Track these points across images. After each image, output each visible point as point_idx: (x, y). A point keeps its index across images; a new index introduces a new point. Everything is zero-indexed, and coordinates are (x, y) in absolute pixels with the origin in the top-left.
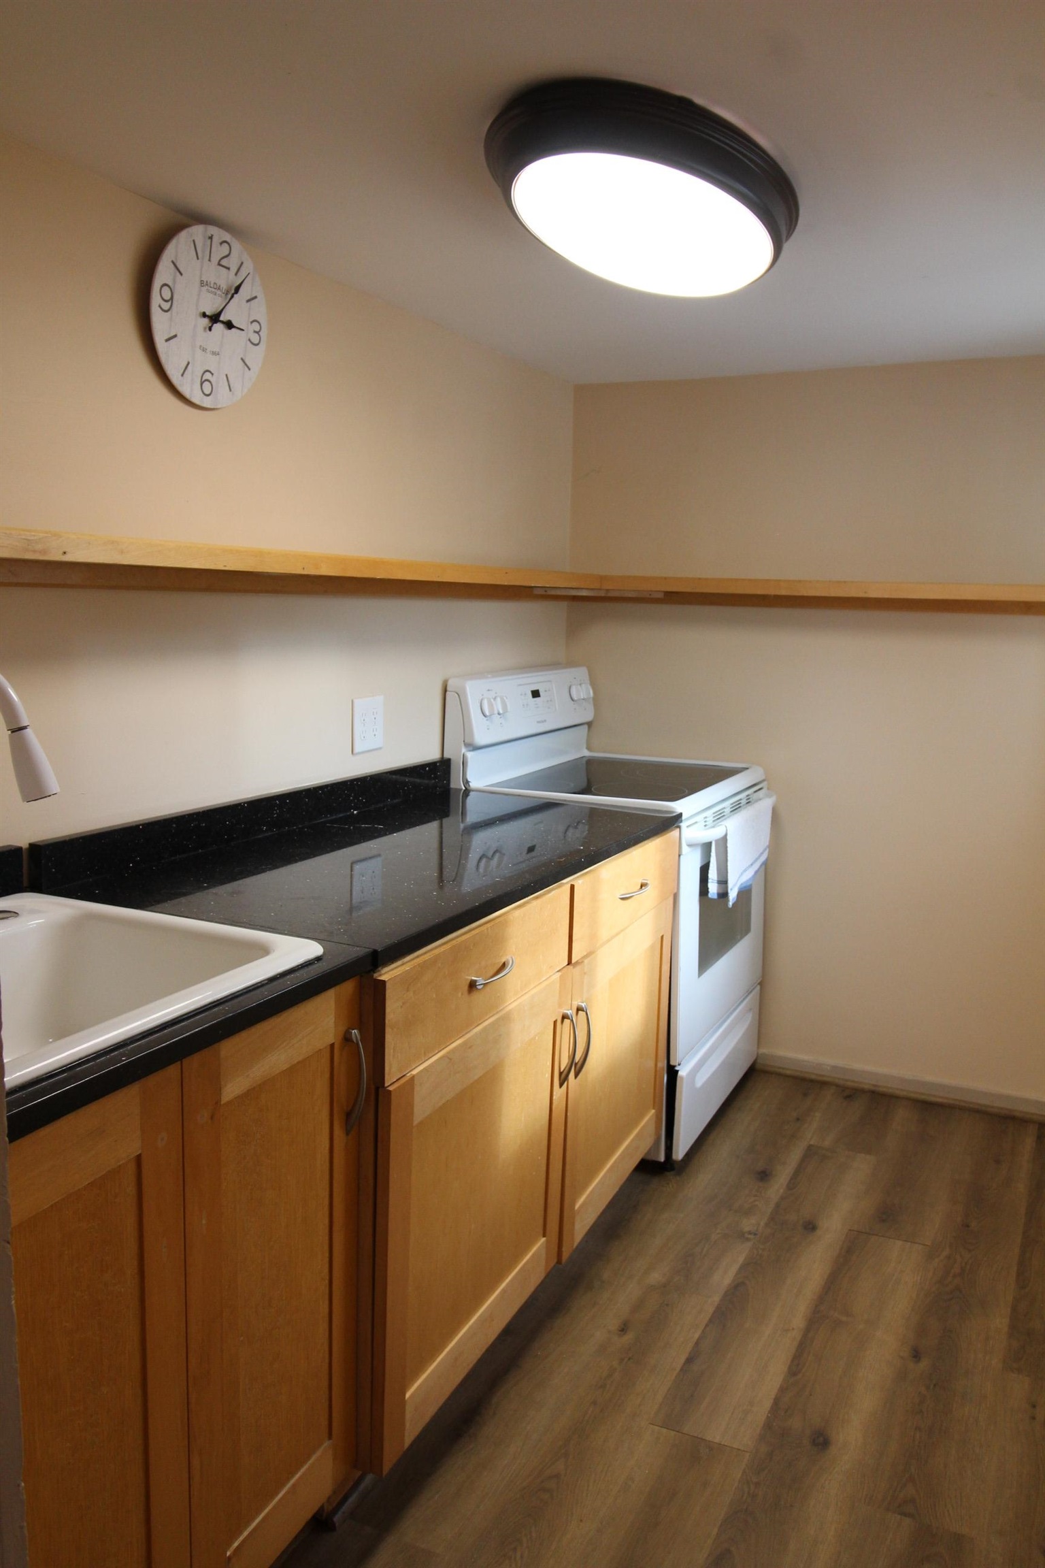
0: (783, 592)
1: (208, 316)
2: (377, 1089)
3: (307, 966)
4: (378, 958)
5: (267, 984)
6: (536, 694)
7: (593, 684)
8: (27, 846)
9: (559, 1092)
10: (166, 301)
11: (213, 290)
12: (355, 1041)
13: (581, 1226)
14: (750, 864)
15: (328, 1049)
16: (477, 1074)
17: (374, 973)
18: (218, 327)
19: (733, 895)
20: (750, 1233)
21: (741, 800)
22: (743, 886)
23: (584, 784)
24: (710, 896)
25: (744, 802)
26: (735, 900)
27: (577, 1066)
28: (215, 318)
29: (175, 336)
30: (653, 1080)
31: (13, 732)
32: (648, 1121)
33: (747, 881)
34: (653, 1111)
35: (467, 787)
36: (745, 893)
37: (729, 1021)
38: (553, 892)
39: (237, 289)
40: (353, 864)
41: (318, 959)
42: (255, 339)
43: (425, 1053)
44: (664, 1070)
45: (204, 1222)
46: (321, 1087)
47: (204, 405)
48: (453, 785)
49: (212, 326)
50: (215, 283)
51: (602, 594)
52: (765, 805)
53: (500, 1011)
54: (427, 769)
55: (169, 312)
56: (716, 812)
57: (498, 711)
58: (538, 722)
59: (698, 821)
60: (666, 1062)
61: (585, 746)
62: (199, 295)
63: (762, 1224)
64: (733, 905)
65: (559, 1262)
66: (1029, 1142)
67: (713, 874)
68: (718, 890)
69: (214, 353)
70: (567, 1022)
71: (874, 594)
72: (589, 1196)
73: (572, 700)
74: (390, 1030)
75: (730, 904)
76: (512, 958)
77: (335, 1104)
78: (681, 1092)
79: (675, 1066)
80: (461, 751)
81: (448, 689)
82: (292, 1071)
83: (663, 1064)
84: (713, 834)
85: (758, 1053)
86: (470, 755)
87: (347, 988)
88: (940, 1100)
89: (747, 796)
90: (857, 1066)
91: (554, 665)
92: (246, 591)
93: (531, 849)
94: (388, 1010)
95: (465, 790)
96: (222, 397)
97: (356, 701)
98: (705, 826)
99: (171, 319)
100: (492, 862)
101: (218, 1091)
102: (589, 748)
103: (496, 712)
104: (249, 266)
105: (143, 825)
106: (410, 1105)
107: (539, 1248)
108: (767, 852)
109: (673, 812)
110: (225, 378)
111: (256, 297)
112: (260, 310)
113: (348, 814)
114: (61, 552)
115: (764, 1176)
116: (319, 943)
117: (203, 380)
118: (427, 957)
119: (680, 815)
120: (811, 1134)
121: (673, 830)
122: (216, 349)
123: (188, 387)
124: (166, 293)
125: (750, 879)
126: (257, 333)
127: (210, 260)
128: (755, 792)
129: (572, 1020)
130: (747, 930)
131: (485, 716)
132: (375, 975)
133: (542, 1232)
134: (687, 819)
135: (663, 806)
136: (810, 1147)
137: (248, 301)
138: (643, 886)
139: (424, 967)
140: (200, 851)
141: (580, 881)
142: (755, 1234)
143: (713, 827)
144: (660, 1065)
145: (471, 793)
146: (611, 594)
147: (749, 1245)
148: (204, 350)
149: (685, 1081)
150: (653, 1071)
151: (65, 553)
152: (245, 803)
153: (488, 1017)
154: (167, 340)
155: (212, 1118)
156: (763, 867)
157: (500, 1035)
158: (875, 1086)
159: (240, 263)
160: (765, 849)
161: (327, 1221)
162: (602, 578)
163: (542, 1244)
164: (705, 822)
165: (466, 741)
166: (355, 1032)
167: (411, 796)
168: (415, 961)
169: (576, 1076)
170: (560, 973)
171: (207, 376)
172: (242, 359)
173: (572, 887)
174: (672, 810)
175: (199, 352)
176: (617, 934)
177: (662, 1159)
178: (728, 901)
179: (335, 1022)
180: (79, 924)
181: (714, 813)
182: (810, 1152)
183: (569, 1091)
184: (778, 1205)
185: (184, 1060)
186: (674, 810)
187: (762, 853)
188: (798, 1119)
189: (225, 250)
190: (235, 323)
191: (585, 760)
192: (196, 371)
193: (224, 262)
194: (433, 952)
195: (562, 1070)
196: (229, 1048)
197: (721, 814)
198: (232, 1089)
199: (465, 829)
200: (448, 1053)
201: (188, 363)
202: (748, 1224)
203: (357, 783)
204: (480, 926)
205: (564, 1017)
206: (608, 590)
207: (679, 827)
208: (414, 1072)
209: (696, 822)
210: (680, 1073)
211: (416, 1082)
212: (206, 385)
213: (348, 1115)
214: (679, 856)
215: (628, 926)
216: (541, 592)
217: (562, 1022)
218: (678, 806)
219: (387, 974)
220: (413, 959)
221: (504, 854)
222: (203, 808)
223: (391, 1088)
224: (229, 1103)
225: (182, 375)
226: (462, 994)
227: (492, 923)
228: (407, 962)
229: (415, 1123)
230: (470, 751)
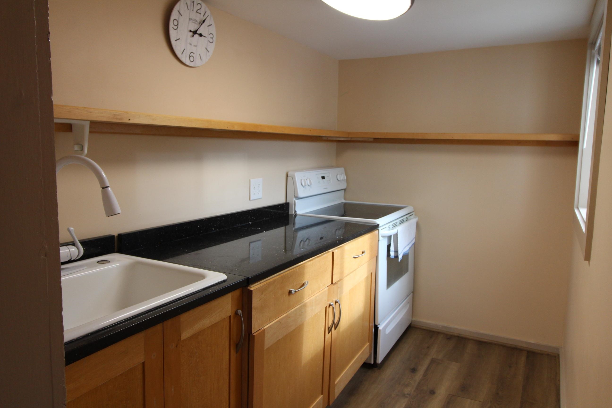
0: (420, 138)
1: (192, 32)
2: (249, 335)
3: (219, 284)
4: (249, 281)
5: (202, 291)
6: (323, 178)
7: (346, 174)
8: (117, 235)
9: (328, 336)
10: (176, 26)
11: (194, 22)
12: (240, 315)
13: (338, 391)
14: (407, 244)
15: (229, 318)
16: (293, 328)
17: (248, 287)
18: (196, 36)
19: (400, 257)
20: (407, 394)
21: (404, 219)
22: (404, 253)
23: (343, 213)
24: (391, 257)
25: (405, 220)
26: (401, 259)
27: (336, 325)
28: (195, 32)
29: (179, 39)
30: (368, 331)
31: (103, 189)
32: (366, 347)
33: (406, 251)
34: (368, 343)
35: (295, 213)
36: (406, 256)
37: (400, 307)
38: (325, 255)
39: (204, 21)
40: (250, 243)
41: (225, 281)
42: (211, 41)
43: (270, 320)
44: (373, 327)
45: (173, 390)
46: (226, 333)
47: (191, 65)
48: (290, 213)
49: (194, 35)
50: (195, 19)
51: (349, 139)
52: (413, 221)
53: (302, 303)
54: (280, 206)
55: (177, 30)
56: (394, 224)
57: (308, 183)
58: (324, 189)
59: (386, 227)
60: (374, 323)
61: (343, 198)
62: (189, 23)
63: (413, 390)
64: (401, 261)
65: (328, 405)
66: (523, 359)
67: (392, 248)
68: (394, 254)
69: (194, 46)
70: (331, 307)
71: (456, 138)
72: (341, 378)
73: (338, 180)
74: (254, 310)
75: (399, 260)
76: (307, 281)
77: (231, 340)
78: (380, 336)
79: (377, 325)
80: (293, 199)
81: (288, 175)
82: (212, 327)
83: (372, 324)
84: (392, 232)
85: (412, 320)
86: (297, 201)
87: (237, 293)
88: (485, 340)
89: (407, 217)
90: (452, 326)
91: (331, 167)
92: (208, 137)
93: (321, 238)
94: (253, 302)
95: (295, 215)
96: (198, 62)
97: (251, 180)
98: (389, 229)
99: (177, 32)
100: (305, 243)
101: (180, 335)
102: (345, 199)
103: (307, 184)
104: (208, 13)
105: (164, 227)
106: (263, 341)
107: (320, 399)
108: (415, 239)
109: (376, 224)
110: (199, 56)
111: (211, 25)
112: (213, 29)
113: (248, 223)
114: (128, 119)
115: (414, 370)
116: (226, 275)
117: (190, 56)
118: (270, 280)
119: (379, 225)
120: (434, 353)
121: (375, 231)
122: (196, 44)
123: (184, 58)
124: (176, 23)
125: (407, 251)
126: (212, 38)
127: (193, 10)
128: (410, 216)
129: (333, 307)
130: (407, 271)
131: (302, 186)
132: (248, 288)
133: (321, 393)
134: (382, 226)
135: (372, 221)
136: (433, 359)
137: (208, 26)
138: (363, 253)
139: (269, 285)
140: (187, 237)
141: (336, 251)
142: (410, 395)
143: (392, 229)
144: (371, 324)
145: (297, 216)
146: (353, 139)
147: (407, 400)
148: (191, 44)
149: (381, 331)
150: (368, 327)
151: (129, 120)
152: (206, 219)
153: (297, 305)
154: (176, 40)
155: (177, 346)
156: (413, 246)
157: (302, 313)
158: (459, 334)
159: (205, 12)
160: (414, 239)
161: (228, 389)
162: (349, 133)
163: (321, 398)
164: (389, 227)
165: (295, 196)
166: (240, 311)
167: (273, 217)
168: (265, 282)
169: (335, 329)
170: (328, 288)
171: (192, 54)
172: (206, 48)
173: (333, 253)
174: (375, 223)
175: (188, 45)
176: (352, 272)
177: (372, 362)
178: (398, 259)
179: (231, 307)
180: (133, 266)
181: (393, 224)
182: (433, 361)
183: (332, 336)
184: (419, 383)
185: (164, 322)
186: (376, 223)
187: (413, 240)
188: (428, 347)
189: (199, 6)
190: (203, 34)
191: (343, 204)
192: (187, 52)
193: (199, 11)
194: (273, 278)
195: (329, 327)
196: (184, 317)
197: (396, 224)
198: (185, 335)
199: (295, 230)
200: (280, 320)
201: (184, 49)
202: (407, 391)
203: (251, 212)
204: (294, 268)
205: (330, 305)
206: (351, 138)
207: (378, 229)
208: (265, 328)
209: (385, 228)
210: (379, 328)
211: (266, 332)
212: (192, 58)
213: (237, 345)
214: (378, 241)
215: (357, 269)
216: (325, 139)
217: (329, 307)
218: (378, 221)
219: (253, 287)
220: (265, 281)
221: (310, 240)
222: (189, 221)
223: (254, 334)
224: (184, 340)
225: (182, 54)
226: (286, 296)
227: (298, 267)
228: (262, 283)
229: (265, 349)
230: (297, 199)
